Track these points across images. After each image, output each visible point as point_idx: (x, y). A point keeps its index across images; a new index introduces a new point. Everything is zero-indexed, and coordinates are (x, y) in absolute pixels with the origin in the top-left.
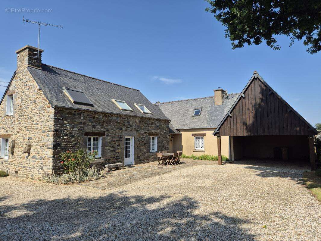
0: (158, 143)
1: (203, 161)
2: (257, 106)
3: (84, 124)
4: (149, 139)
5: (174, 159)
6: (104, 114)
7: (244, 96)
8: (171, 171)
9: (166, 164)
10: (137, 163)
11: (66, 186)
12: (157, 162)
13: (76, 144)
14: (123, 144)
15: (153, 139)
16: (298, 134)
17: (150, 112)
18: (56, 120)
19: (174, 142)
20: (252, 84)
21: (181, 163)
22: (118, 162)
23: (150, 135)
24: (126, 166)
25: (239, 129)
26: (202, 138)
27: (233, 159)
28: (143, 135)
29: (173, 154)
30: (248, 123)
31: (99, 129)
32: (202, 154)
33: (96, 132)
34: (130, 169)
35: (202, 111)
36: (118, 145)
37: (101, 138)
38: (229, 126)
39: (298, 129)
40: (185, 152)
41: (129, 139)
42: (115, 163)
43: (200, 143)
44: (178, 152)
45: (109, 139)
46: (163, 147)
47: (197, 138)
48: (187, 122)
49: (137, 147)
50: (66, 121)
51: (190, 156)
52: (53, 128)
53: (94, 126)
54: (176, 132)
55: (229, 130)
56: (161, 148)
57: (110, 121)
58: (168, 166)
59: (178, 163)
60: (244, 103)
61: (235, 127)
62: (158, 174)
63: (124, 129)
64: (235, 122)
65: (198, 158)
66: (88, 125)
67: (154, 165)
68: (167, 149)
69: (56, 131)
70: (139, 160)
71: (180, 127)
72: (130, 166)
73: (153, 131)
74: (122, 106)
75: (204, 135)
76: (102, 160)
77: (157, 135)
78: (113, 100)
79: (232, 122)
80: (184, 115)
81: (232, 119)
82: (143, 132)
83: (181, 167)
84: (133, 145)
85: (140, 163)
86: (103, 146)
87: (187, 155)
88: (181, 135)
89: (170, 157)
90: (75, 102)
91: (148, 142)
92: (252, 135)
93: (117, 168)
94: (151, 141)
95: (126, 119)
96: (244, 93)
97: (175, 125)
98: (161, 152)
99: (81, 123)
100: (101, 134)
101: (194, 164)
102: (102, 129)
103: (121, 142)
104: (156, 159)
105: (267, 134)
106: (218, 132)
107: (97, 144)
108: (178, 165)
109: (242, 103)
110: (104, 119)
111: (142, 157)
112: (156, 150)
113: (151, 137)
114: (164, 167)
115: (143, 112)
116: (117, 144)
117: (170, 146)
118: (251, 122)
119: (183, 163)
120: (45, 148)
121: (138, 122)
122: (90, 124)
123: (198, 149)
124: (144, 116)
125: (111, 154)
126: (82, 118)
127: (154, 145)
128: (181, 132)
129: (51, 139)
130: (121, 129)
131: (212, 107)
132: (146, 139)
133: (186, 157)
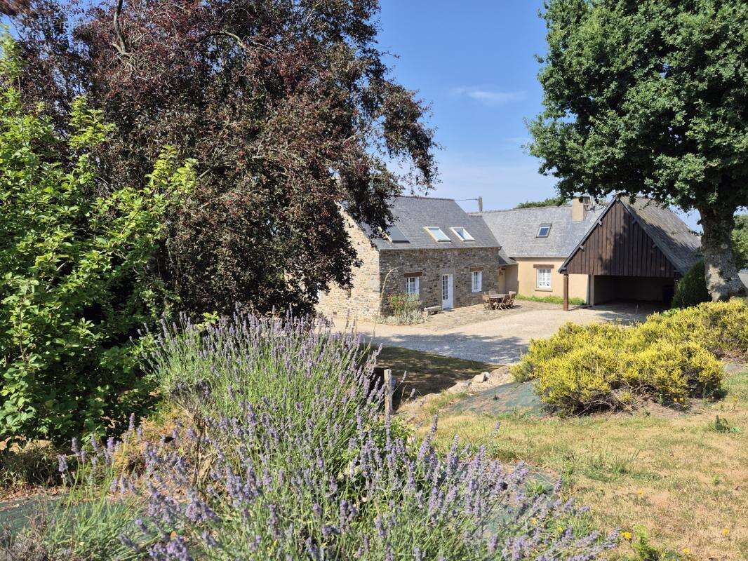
0: (483, 280)
1: (548, 305)
2: (618, 237)
3: (403, 264)
4: (471, 275)
5: (505, 302)
6: (421, 251)
7: (600, 223)
8: (500, 317)
9: (494, 308)
10: (456, 306)
11: (399, 327)
12: (481, 306)
13: (397, 286)
14: (440, 283)
15: (476, 274)
16: (663, 276)
17: (473, 239)
18: (381, 263)
19: (506, 276)
20: (613, 208)
21: (514, 307)
22: (435, 305)
23: (472, 270)
24: (444, 309)
25: (591, 265)
26: (549, 271)
27: (592, 303)
28: (463, 271)
29: (502, 296)
30: (604, 258)
31: (417, 269)
32: (547, 294)
33: (414, 272)
34: (450, 313)
35: (552, 230)
36: (435, 286)
37: (418, 278)
38: (580, 261)
39: (663, 269)
40: (522, 292)
41: (447, 277)
42: (433, 306)
43: (546, 279)
44: (511, 293)
45: (426, 279)
46: (489, 285)
47: (541, 271)
48: (527, 246)
49: (456, 287)
50: (388, 262)
51: (530, 296)
52: (378, 272)
53: (411, 266)
54: (510, 262)
55: (579, 268)
56: (487, 286)
57: (426, 258)
58: (496, 310)
59: (509, 307)
60: (600, 233)
61: (587, 264)
62: (485, 320)
63: (441, 266)
64: (588, 257)
65: (541, 301)
66: (406, 265)
67: (478, 309)
68: (495, 287)
69: (381, 274)
70: (459, 303)
71: (515, 255)
72: (449, 309)
73: (476, 264)
74: (438, 235)
75: (552, 267)
76: (420, 303)
77: (481, 269)
78: (426, 228)
79: (584, 257)
80: (523, 234)
81: (584, 253)
82: (463, 268)
83: (513, 312)
84: (452, 284)
85: (461, 306)
86: (421, 288)
87: (525, 296)
88: (517, 265)
89: (500, 300)
90: (393, 242)
91: (470, 280)
92: (608, 274)
93: (436, 313)
94: (473, 277)
95: (444, 253)
96: (601, 220)
97: (508, 252)
98: (487, 294)
99: (400, 264)
100: (419, 274)
101: (532, 309)
102: (419, 269)
103: (438, 282)
104: (480, 301)
105: (626, 274)
106: (565, 268)
107: (414, 285)
108: (510, 310)
109: (599, 232)
110: (422, 256)
111: (462, 300)
112: (480, 289)
113: (473, 273)
114: (492, 312)
115: (463, 240)
116: (434, 284)
117: (500, 283)
118: (608, 257)
119: (518, 307)
120: (369, 290)
121: (457, 255)
122: (408, 264)
123: (542, 287)
124: (464, 246)
125: (429, 296)
126: (401, 258)
127: (477, 282)
128: (518, 262)
129: (378, 283)
130: (438, 266)
131: (568, 223)
132: (468, 275)
133: (523, 299)
